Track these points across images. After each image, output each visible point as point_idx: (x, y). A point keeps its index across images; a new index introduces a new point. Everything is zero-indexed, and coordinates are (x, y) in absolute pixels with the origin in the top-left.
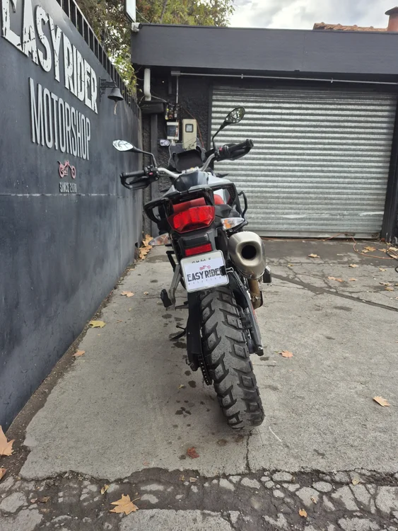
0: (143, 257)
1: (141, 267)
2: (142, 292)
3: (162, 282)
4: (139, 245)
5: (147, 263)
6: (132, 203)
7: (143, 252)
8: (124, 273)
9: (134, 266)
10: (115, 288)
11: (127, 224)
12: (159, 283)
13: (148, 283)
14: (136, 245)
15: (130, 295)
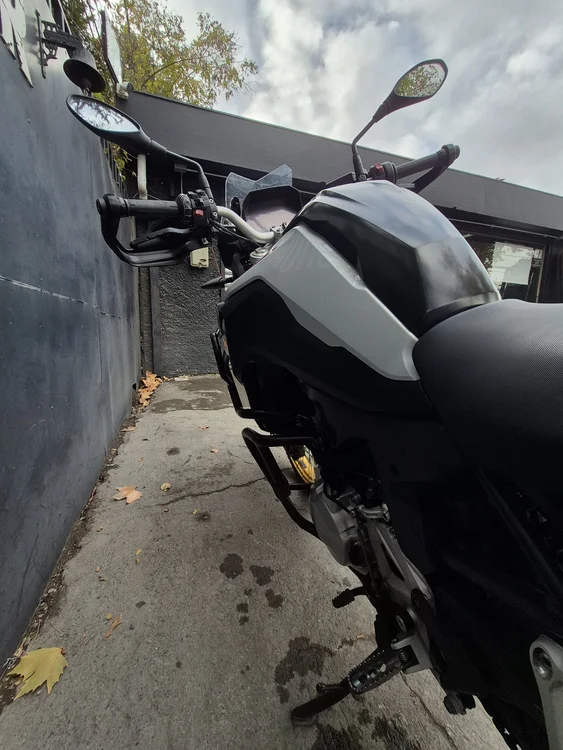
0: (146, 403)
1: (147, 423)
2: (159, 485)
3: (188, 452)
4: (137, 386)
5: (153, 415)
6: (126, 330)
7: (145, 394)
8: (118, 440)
9: (133, 421)
10: (102, 480)
11: (120, 358)
12: (183, 455)
13: (163, 457)
14: (134, 386)
15: (133, 496)
